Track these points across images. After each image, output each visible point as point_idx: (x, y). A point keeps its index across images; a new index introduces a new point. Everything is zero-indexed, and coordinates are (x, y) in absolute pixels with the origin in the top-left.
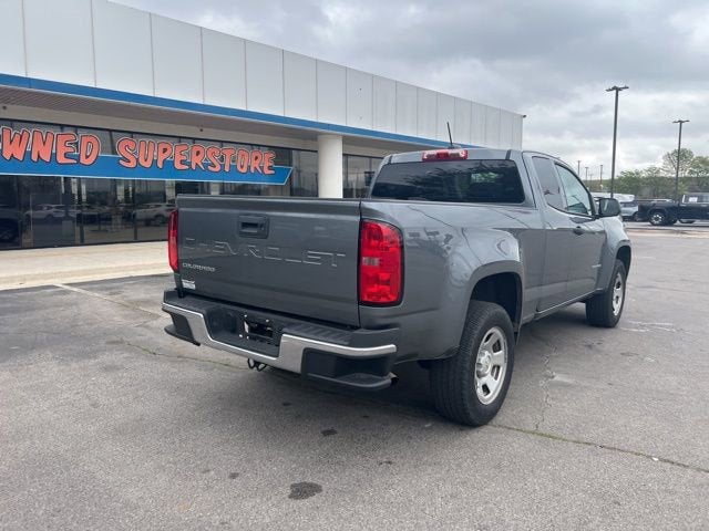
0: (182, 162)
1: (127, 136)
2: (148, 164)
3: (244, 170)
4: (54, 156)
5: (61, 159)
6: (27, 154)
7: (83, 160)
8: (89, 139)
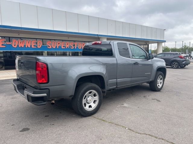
0: (63, 47)
1: (49, 40)
2: (54, 47)
3: (80, 48)
4: (31, 46)
5: (33, 47)
6: (25, 46)
7: (38, 47)
8: (40, 41)
